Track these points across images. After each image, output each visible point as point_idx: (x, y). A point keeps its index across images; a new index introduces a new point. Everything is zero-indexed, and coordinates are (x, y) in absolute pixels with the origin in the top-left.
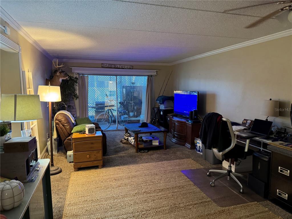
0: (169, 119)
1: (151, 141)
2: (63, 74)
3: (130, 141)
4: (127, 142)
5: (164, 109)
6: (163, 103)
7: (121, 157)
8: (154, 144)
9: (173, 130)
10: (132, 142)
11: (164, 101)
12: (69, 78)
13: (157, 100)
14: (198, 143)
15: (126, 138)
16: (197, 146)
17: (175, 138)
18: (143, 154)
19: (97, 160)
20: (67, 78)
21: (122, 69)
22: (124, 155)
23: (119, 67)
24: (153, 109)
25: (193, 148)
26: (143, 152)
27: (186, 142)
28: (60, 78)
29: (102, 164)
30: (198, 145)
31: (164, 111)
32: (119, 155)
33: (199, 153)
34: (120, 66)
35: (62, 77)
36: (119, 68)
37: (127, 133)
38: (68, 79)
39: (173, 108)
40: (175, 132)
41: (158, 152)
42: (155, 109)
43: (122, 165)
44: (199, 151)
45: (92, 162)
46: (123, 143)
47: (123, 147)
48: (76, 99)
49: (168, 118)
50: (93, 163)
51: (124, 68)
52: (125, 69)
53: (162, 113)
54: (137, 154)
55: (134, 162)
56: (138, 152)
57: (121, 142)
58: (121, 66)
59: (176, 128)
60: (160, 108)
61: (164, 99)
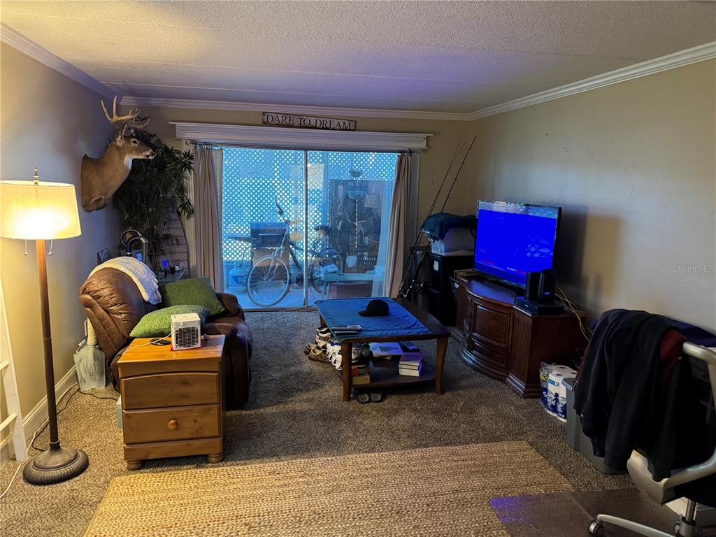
0: (457, 286)
1: (396, 359)
2: (135, 142)
3: (331, 357)
4: (322, 357)
5: (443, 254)
6: (441, 236)
7: (293, 416)
8: (403, 372)
9: (470, 326)
10: (335, 363)
11: (447, 230)
12: (152, 154)
13: (423, 227)
14: (553, 383)
15: (321, 345)
16: (546, 390)
17: (475, 352)
18: (366, 407)
19: (203, 435)
20: (148, 153)
21: (323, 128)
22: (306, 406)
23: (313, 123)
24: (410, 251)
25: (531, 394)
26: (368, 399)
27: (508, 369)
28: (125, 154)
29: (219, 450)
30: (551, 388)
31: (444, 261)
32: (290, 407)
33: (555, 415)
34: (319, 123)
35: (131, 152)
36: (315, 128)
37: (325, 330)
38: (151, 158)
39: (471, 253)
40: (475, 334)
41: (417, 400)
42: (418, 252)
43: (287, 454)
44: (554, 409)
45: (185, 443)
46: (310, 358)
47: (309, 374)
48: (188, 217)
49: (454, 282)
50: (189, 444)
51: (328, 126)
52: (333, 129)
53: (436, 266)
54: (345, 404)
55: (333, 445)
56: (349, 399)
57: (307, 353)
58: (322, 120)
59: (479, 321)
60: (433, 252)
61: (447, 225)
